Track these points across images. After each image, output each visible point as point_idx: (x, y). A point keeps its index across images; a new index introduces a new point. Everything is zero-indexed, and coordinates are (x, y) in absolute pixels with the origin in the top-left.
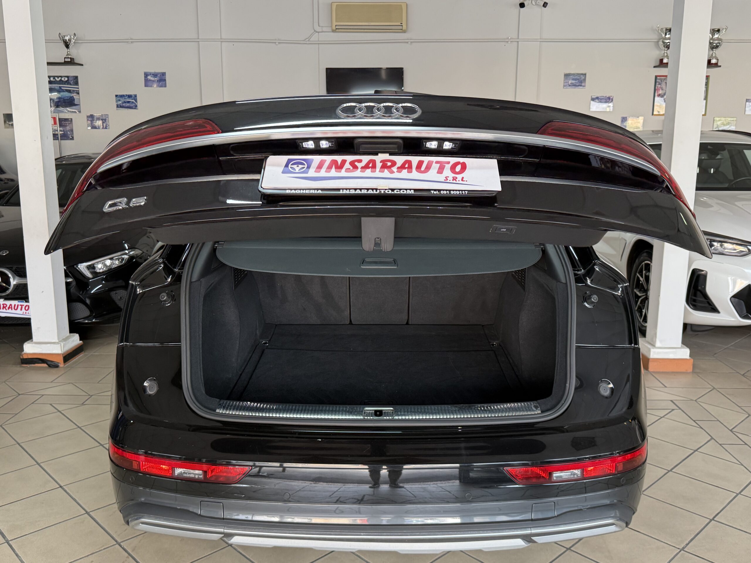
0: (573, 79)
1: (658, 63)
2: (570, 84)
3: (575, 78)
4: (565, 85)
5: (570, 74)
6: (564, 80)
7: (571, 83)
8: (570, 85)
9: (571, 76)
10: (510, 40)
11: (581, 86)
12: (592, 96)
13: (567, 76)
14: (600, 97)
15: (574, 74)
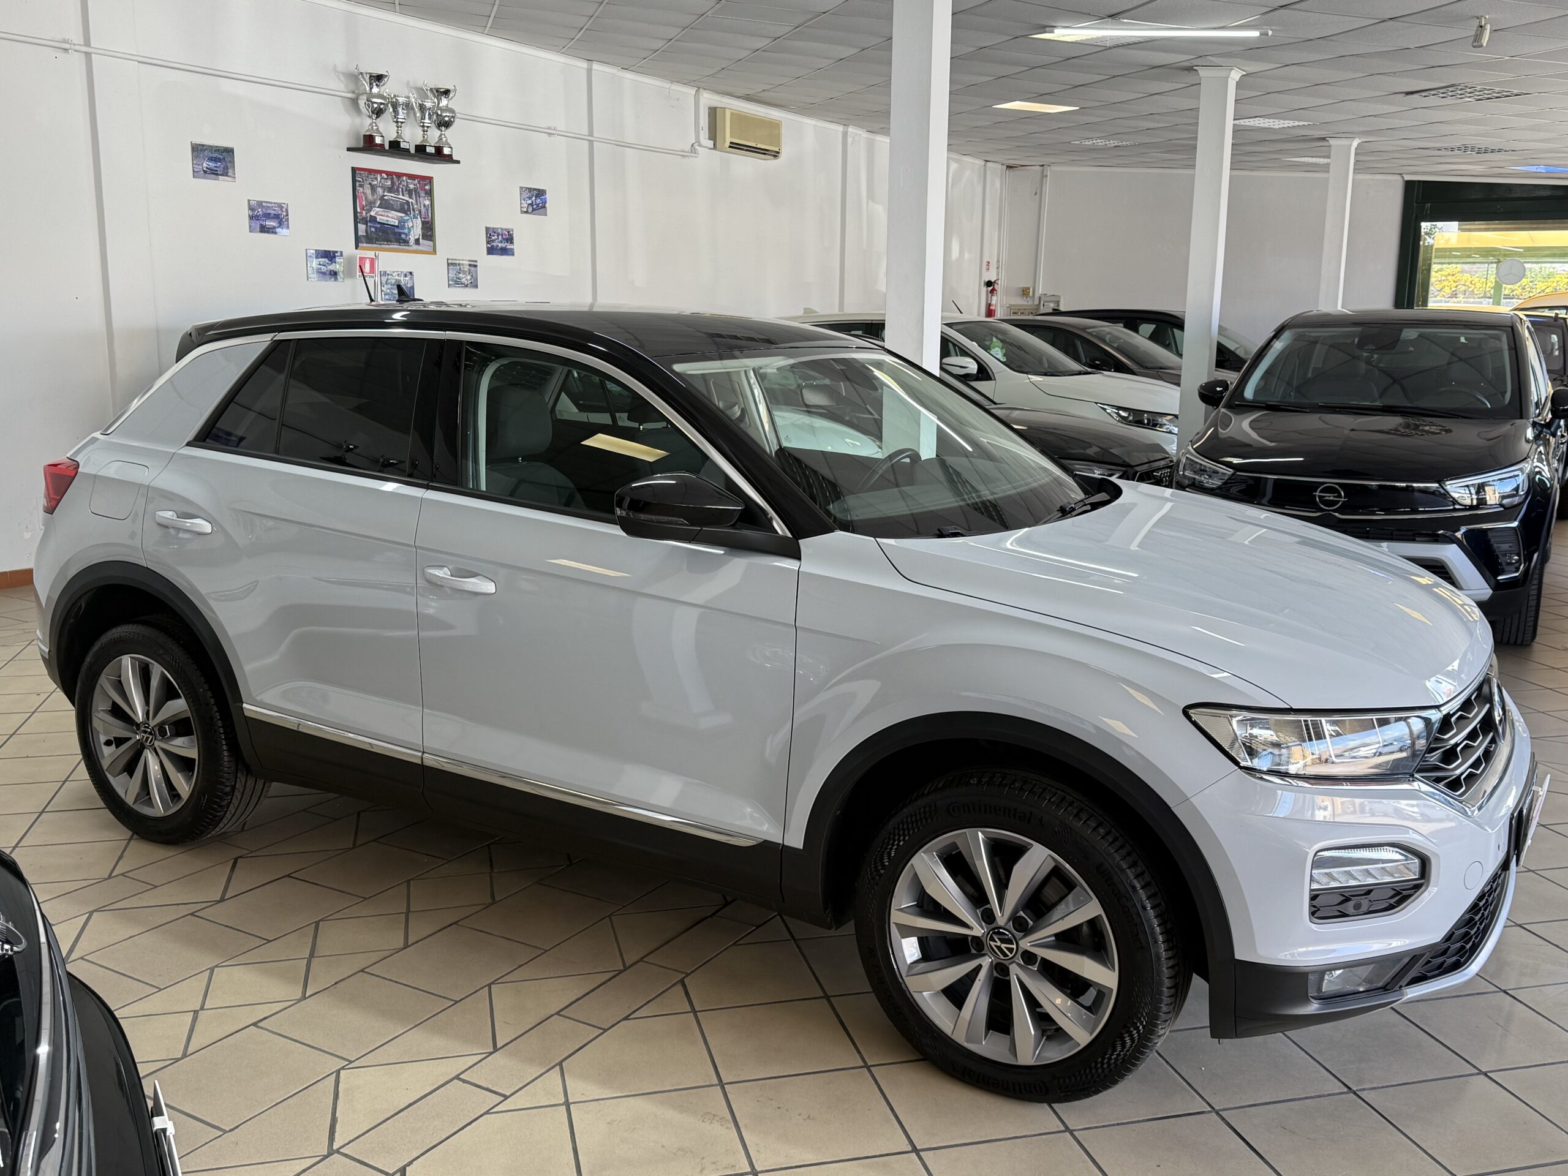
0: (211, 159)
1: (361, 145)
2: (205, 169)
3: (214, 155)
4: (196, 170)
5: (203, 145)
6: (193, 160)
7: (207, 168)
8: (204, 171)
9: (206, 153)
10: (73, 47)
11: (227, 175)
12: (249, 201)
13: (198, 150)
14: (264, 204)
15: (211, 148)
